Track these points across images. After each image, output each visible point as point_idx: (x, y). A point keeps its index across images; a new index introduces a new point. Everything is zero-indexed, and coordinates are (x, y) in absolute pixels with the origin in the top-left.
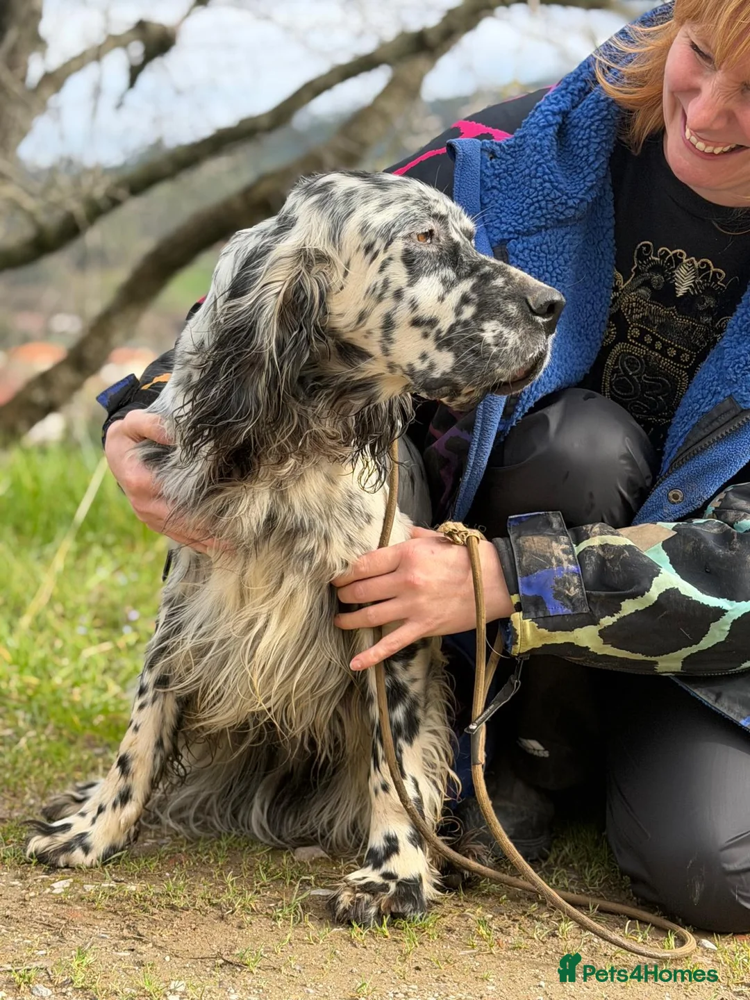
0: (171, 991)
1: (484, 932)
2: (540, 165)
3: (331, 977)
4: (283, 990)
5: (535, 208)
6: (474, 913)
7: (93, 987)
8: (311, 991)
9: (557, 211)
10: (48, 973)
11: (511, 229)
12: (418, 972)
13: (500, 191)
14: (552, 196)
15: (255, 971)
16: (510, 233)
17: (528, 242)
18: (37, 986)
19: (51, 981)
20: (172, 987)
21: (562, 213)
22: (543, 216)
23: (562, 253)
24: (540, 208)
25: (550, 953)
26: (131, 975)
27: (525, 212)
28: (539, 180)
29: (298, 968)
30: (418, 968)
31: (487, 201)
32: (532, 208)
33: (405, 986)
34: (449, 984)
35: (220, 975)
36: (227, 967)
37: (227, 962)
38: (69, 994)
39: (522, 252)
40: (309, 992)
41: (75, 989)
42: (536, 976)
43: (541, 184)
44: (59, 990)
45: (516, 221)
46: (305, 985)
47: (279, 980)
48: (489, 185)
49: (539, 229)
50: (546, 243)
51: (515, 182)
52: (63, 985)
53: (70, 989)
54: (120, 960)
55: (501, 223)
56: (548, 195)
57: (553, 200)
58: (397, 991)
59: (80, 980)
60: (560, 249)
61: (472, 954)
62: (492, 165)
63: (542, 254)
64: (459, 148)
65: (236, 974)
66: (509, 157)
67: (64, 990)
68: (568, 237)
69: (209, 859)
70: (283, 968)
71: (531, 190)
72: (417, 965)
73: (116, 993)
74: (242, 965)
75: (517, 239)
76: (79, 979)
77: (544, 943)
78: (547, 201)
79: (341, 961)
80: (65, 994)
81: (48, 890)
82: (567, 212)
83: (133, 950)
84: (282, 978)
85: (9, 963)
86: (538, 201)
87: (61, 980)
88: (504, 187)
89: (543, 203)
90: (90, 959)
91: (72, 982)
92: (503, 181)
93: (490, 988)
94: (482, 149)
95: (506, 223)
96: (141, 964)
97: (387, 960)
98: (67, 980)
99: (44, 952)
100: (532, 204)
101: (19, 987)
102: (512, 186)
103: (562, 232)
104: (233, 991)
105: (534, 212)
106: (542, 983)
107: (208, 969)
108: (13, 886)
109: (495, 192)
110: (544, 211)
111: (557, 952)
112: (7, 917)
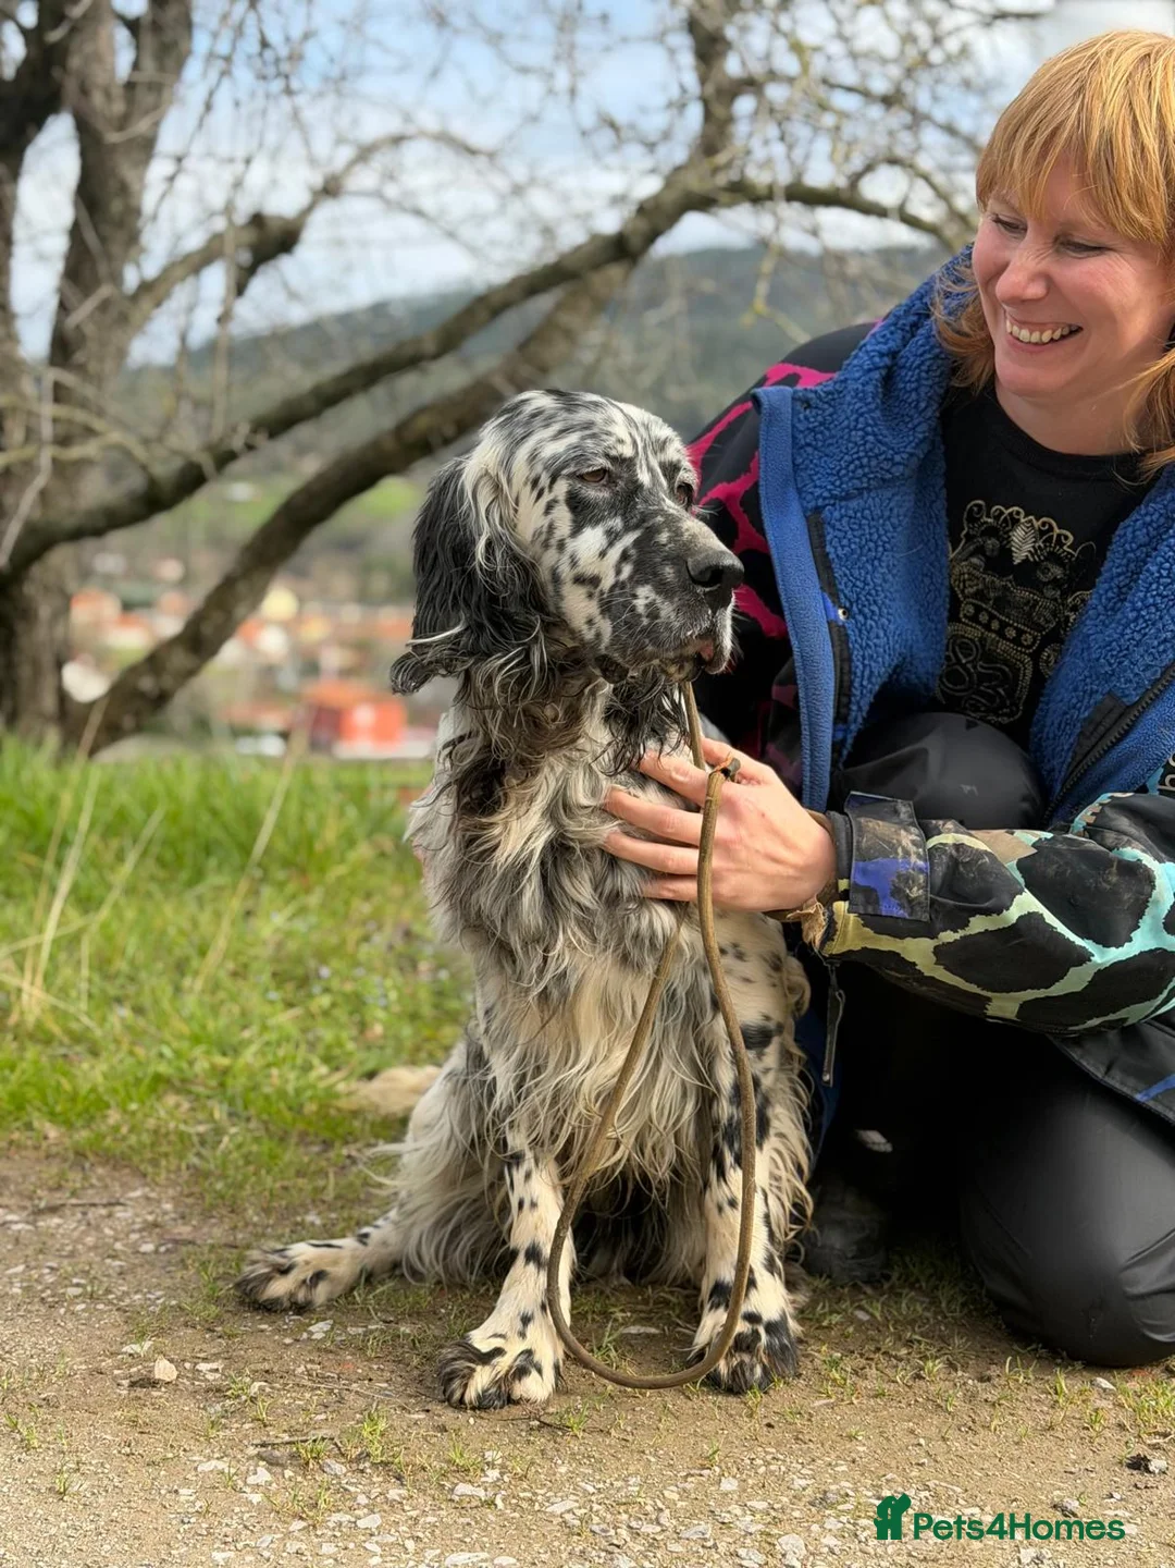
0: (488, 1464)
1: (837, 1376)
2: (862, 415)
3: (671, 1438)
4: (619, 1459)
5: (856, 467)
6: (819, 1351)
7: (397, 1461)
8: (653, 1459)
9: (882, 469)
10: (336, 1444)
11: (826, 494)
12: (771, 1430)
13: (816, 449)
14: (876, 451)
15: (580, 1435)
16: (825, 498)
17: (847, 508)
18: (328, 1461)
19: (343, 1455)
20: (490, 1459)
21: (888, 471)
22: (865, 475)
23: (889, 518)
24: (862, 466)
25: (920, 1400)
26: (434, 1445)
27: (843, 472)
28: (860, 433)
29: (629, 1429)
30: (769, 1425)
31: (799, 460)
32: (852, 467)
33: (760, 1449)
34: (811, 1446)
35: (540, 1441)
36: (545, 1430)
37: (544, 1425)
38: (368, 1471)
39: (840, 520)
40: (649, 1461)
41: (373, 1464)
42: (912, 1432)
43: (863, 438)
44: (354, 1466)
45: (833, 484)
46: (643, 1452)
47: (610, 1445)
48: (803, 442)
49: (860, 491)
50: (869, 509)
51: (833, 437)
52: (358, 1459)
53: (367, 1464)
54: (415, 1424)
55: (815, 487)
56: (871, 450)
57: (876, 456)
58: (753, 1456)
59: (379, 1452)
60: (887, 513)
61: (827, 1405)
62: (806, 418)
63: (864, 522)
64: (764, 401)
65: (559, 1440)
66: (826, 406)
67: (361, 1467)
68: (896, 498)
69: (488, 1290)
70: (612, 1431)
71: (851, 445)
72: (765, 1421)
73: (424, 1469)
74: (564, 1428)
75: (833, 505)
76: (376, 1450)
77: (910, 1387)
78: (869, 457)
79: (677, 1418)
80: (362, 1471)
81: (305, 1335)
82: (894, 470)
83: (428, 1411)
84: (613, 1442)
85: (285, 1431)
86: (859, 458)
87: (355, 1453)
88: (820, 444)
89: (865, 461)
90: (382, 1425)
91: (368, 1455)
92: (819, 436)
93: (861, 1449)
94: (793, 399)
95: (821, 487)
96: (443, 1429)
97: (731, 1416)
98: (362, 1453)
99: (323, 1417)
100: (852, 462)
101: (307, 1464)
102: (830, 441)
103: (888, 494)
104: (560, 1462)
105: (853, 472)
106: (922, 1441)
107: (524, 1434)
108: (262, 1331)
109: (809, 450)
110: (866, 470)
111: (928, 1399)
112: (267, 1372)
